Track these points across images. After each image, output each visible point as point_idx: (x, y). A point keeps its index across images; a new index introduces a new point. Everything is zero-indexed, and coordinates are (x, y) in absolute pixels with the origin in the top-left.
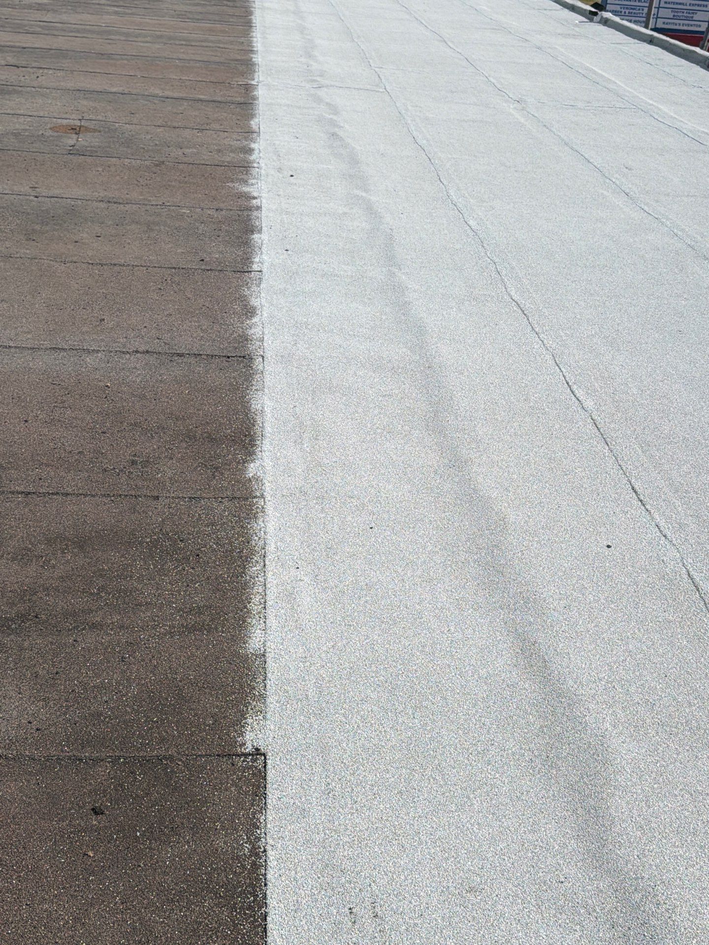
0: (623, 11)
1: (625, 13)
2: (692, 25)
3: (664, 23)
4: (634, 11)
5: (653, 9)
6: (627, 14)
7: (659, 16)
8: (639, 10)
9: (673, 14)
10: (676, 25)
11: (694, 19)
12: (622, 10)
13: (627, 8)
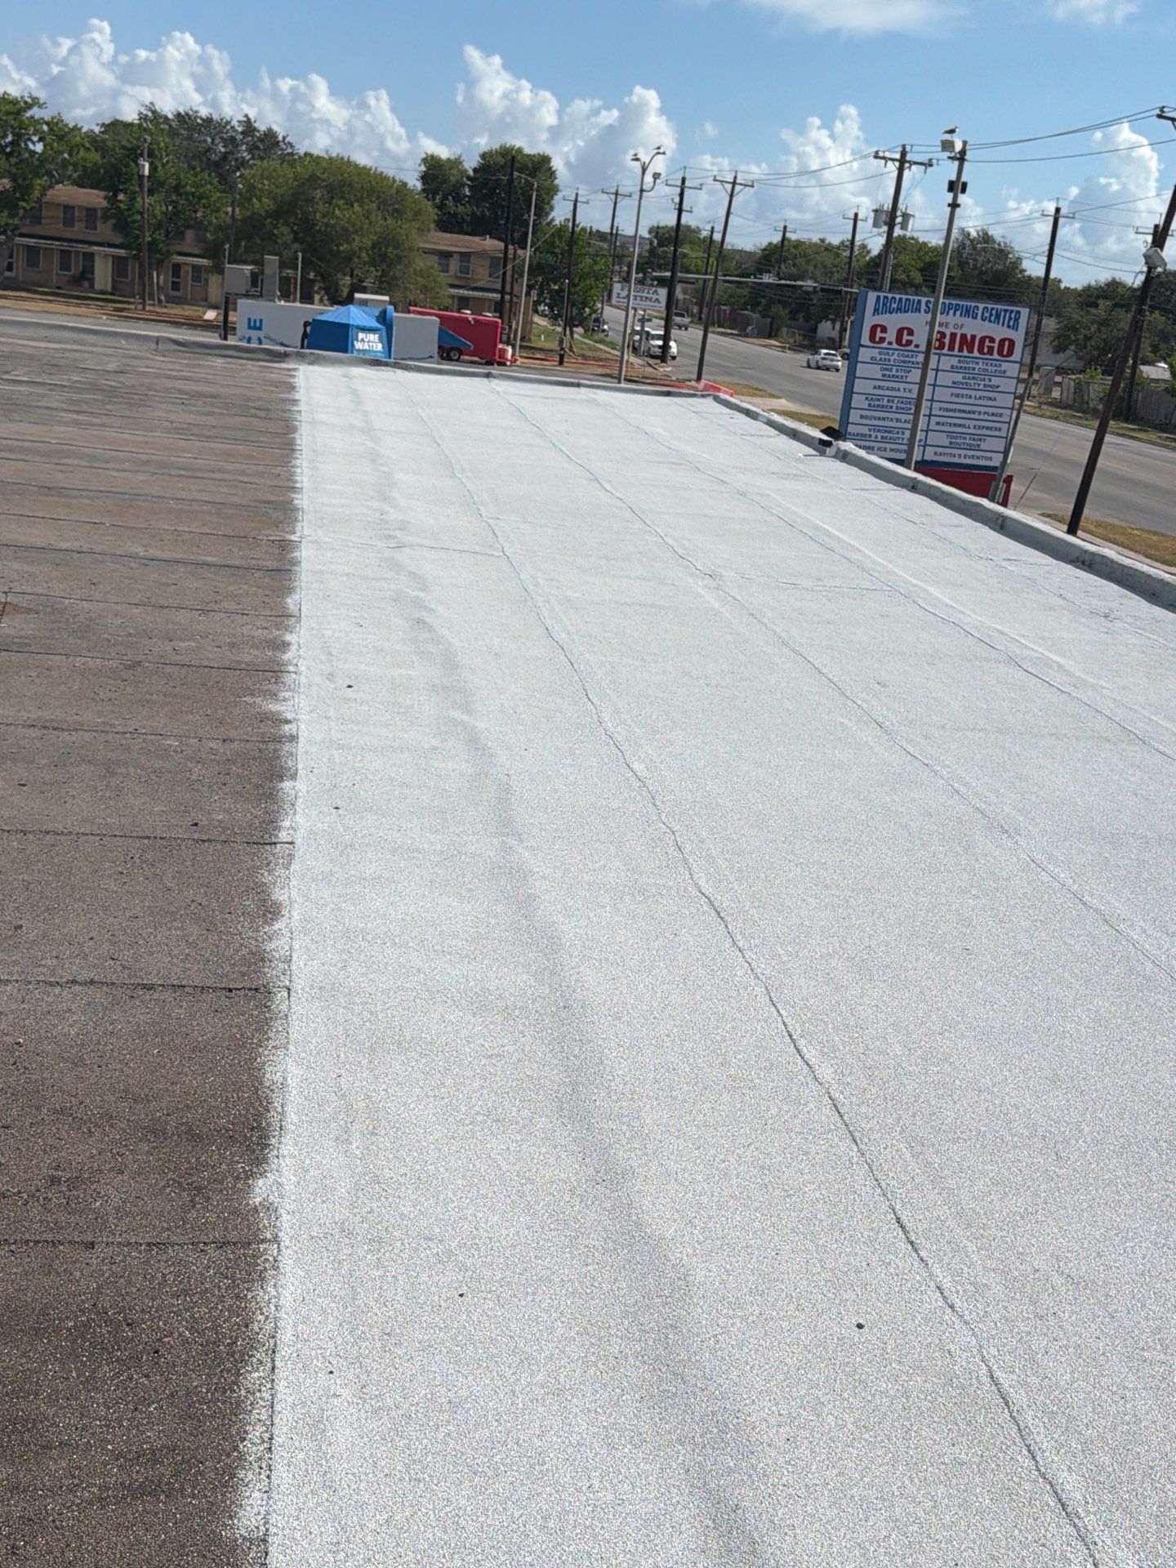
0: (874, 435)
1: (876, 437)
2: (978, 458)
3: (936, 453)
4: (889, 435)
5: (919, 432)
6: (879, 439)
7: (928, 443)
8: (898, 433)
9: (949, 440)
10: (955, 456)
11: (982, 447)
12: (872, 433)
13: (879, 431)
